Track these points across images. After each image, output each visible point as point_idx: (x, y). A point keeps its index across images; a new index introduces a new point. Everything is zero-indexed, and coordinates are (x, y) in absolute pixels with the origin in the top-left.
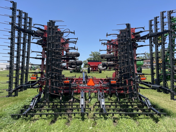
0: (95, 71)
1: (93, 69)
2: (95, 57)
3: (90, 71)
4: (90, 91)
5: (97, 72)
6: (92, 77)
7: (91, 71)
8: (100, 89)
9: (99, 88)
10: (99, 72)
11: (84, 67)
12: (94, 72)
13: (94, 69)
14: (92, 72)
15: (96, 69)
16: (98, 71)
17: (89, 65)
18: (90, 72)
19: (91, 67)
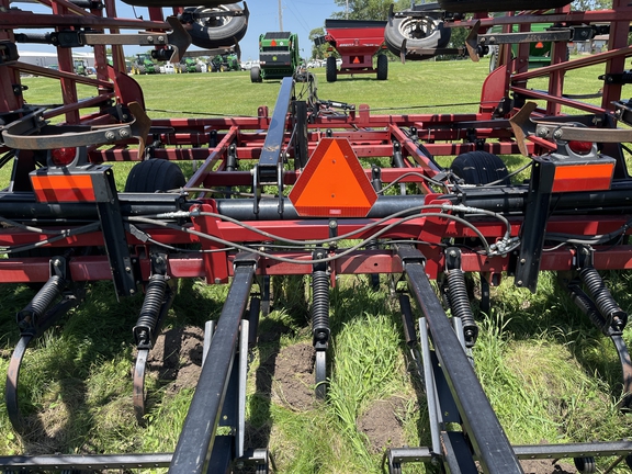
0: (359, 70)
1: (351, 61)
2: (356, 10)
3: (337, 72)
4: (322, 267)
5: (366, 75)
6: (345, 106)
7: (343, 71)
8: (427, 238)
9: (415, 230)
10: (375, 75)
11: (314, 57)
12: (356, 76)
13: (356, 60)
14: (346, 76)
15: (362, 60)
16: (370, 70)
17: (333, 43)
18: (339, 76)
19: (343, 52)
